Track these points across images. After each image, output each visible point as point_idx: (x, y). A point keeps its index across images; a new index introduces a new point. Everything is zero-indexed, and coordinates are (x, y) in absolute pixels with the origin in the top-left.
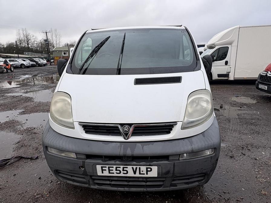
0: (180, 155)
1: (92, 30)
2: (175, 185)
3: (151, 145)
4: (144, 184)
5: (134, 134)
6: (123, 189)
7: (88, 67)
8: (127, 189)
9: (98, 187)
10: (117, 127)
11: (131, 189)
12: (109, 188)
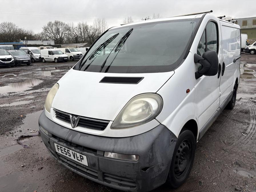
0: (104, 152)
1: (121, 25)
2: (109, 182)
3: (86, 137)
4: (85, 170)
5: (79, 125)
6: (73, 170)
7: (91, 64)
8: (75, 171)
9: (62, 162)
10: (69, 116)
11: (78, 172)
12: (67, 166)
